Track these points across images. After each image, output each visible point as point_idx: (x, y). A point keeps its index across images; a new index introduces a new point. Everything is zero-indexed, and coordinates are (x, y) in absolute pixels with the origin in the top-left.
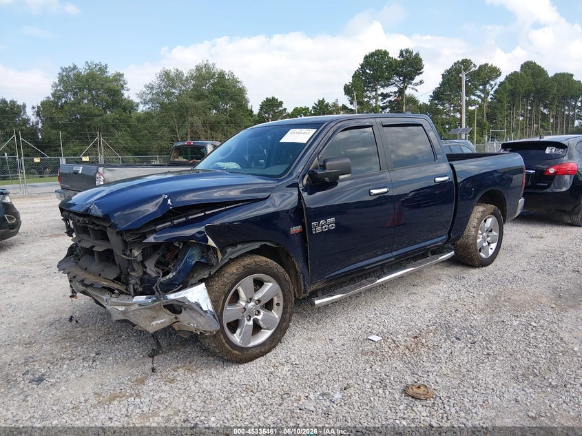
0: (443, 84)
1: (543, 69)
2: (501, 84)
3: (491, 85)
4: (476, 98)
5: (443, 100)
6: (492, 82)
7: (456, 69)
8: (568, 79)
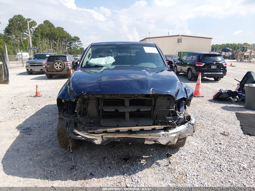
0: (9, 26)
1: (53, 24)
2: (36, 29)
3: (33, 29)
4: (26, 34)
5: (11, 33)
6: (33, 27)
7: (15, 19)
8: (62, 30)
